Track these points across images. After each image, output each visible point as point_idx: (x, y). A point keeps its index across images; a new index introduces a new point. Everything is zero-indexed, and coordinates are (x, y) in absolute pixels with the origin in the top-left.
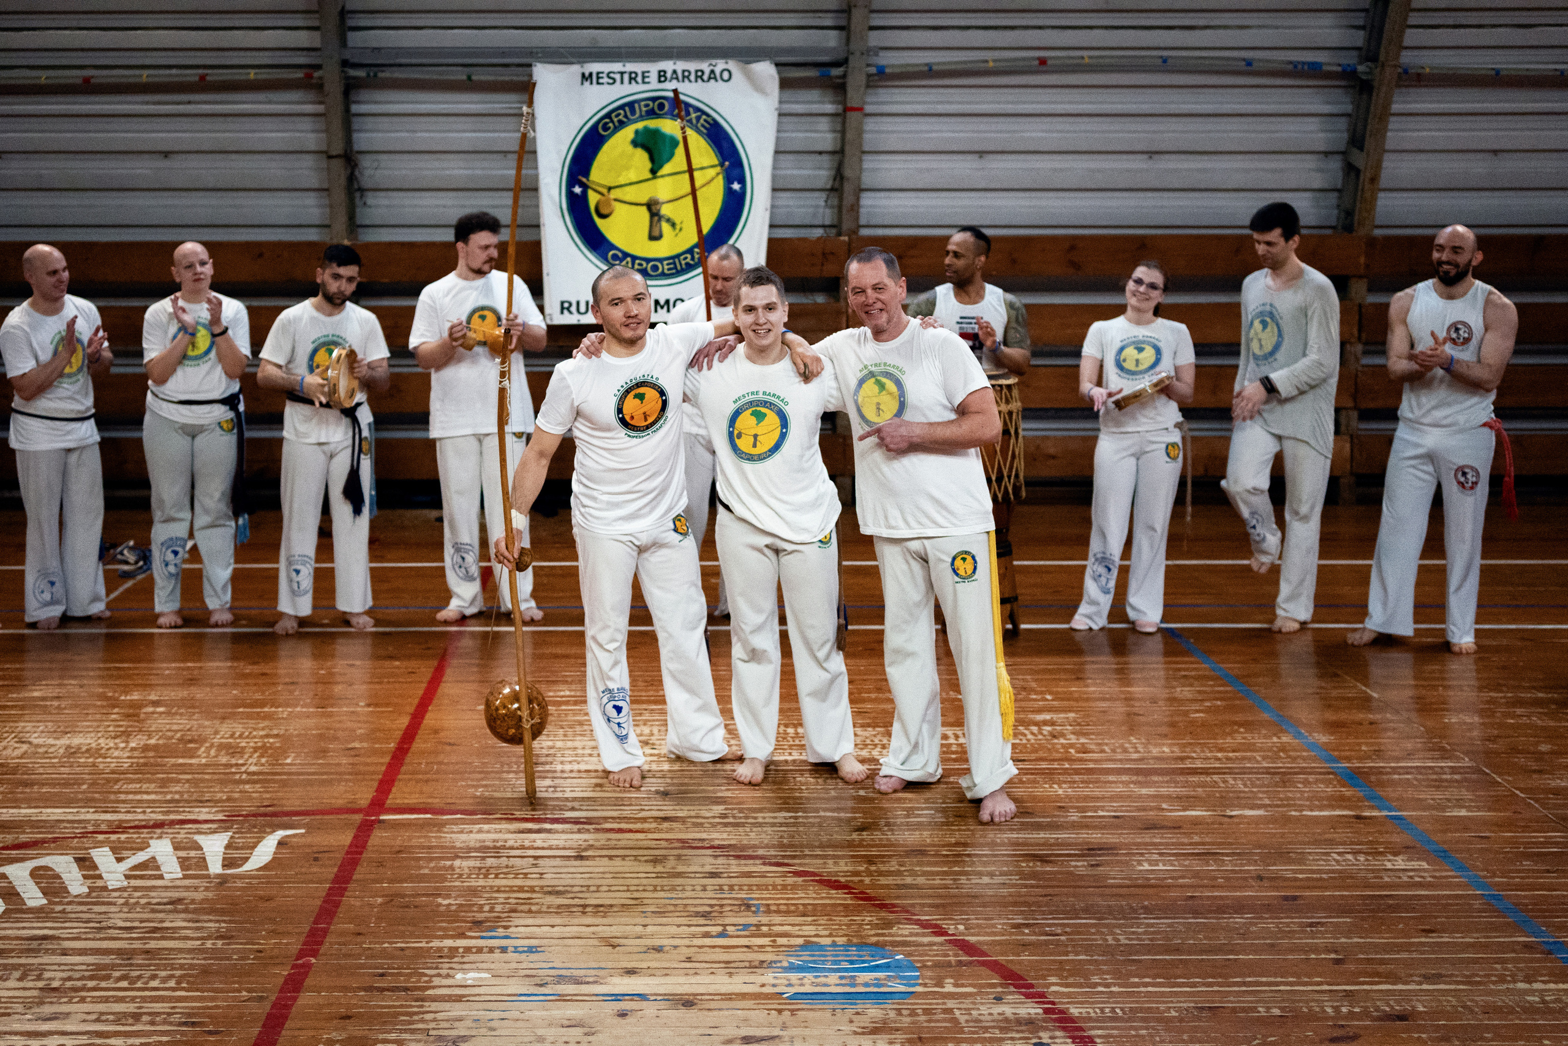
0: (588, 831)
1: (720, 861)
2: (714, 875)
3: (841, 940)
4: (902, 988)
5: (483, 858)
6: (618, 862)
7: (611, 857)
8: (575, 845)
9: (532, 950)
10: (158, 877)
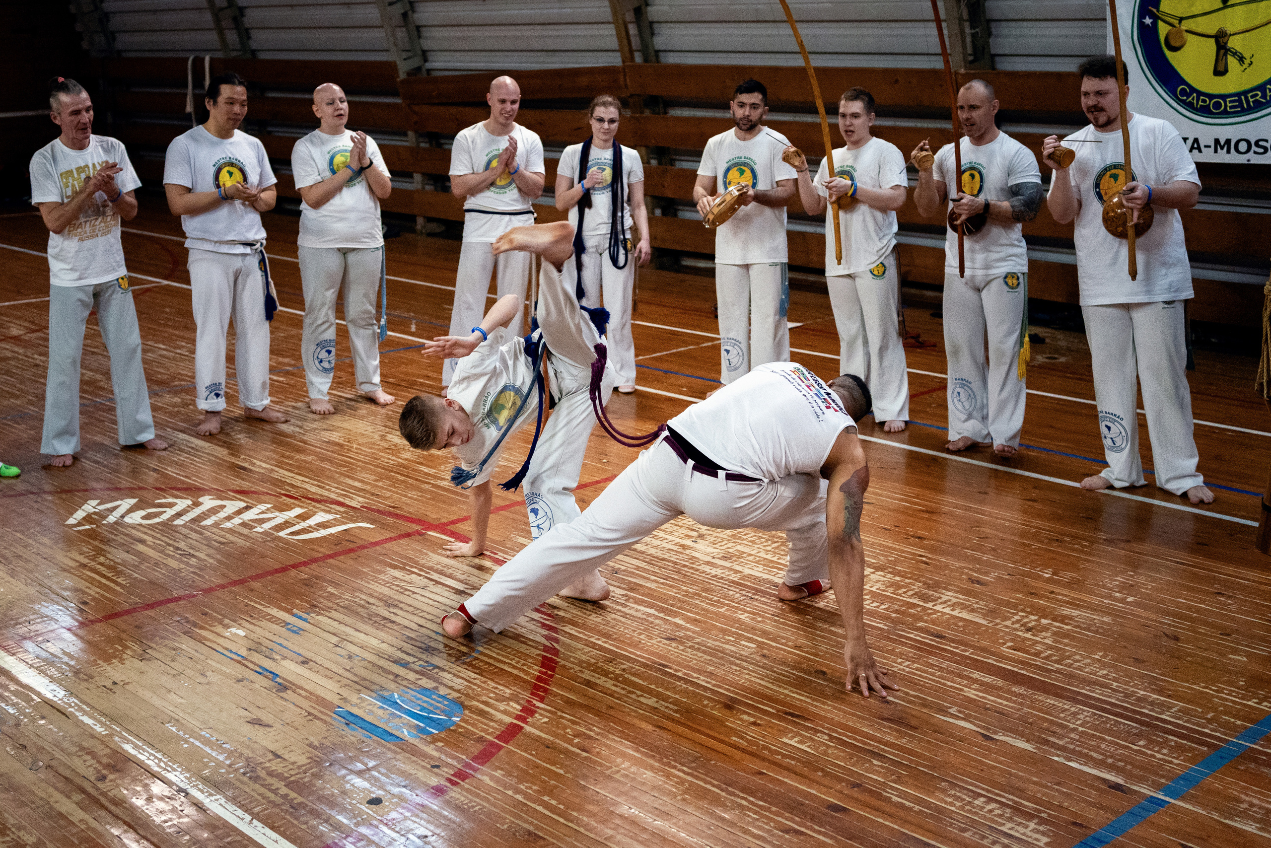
1: (529, 624)
3: (454, 695)
4: (404, 734)
9: (297, 631)
10: (252, 527)
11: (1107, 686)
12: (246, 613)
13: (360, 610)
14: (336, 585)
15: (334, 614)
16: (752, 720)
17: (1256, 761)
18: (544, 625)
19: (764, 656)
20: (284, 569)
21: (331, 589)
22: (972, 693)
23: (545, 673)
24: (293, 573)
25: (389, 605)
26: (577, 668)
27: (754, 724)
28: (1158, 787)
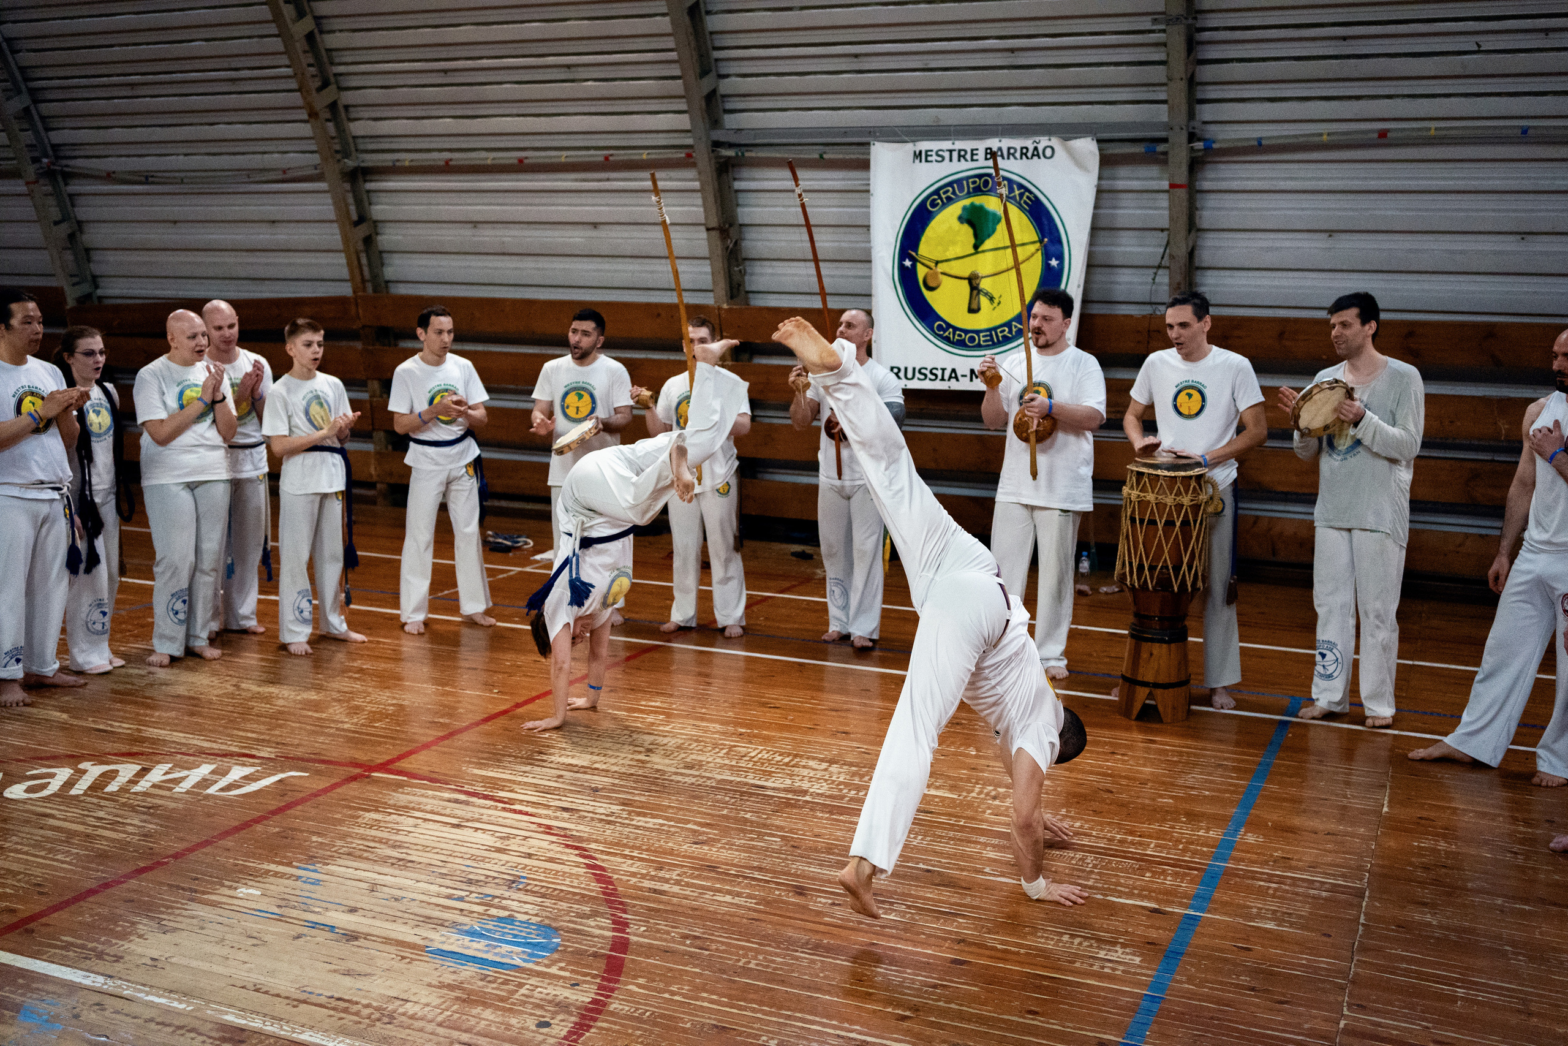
0: (496, 808)
1: (553, 847)
2: (529, 856)
3: (535, 920)
4: (518, 962)
5: (391, 814)
6: (479, 834)
7: (477, 829)
8: (469, 815)
9: (317, 882)
10: (170, 789)
11: (1091, 835)
12: (241, 872)
13: (366, 855)
14: (318, 834)
15: (340, 862)
16: (830, 901)
17: (1237, 876)
18: (567, 846)
19: (793, 847)
20: (246, 825)
21: (314, 838)
22: (992, 855)
23: (607, 888)
24: (259, 828)
25: (394, 847)
26: (634, 880)
27: (833, 904)
28: (1181, 905)
